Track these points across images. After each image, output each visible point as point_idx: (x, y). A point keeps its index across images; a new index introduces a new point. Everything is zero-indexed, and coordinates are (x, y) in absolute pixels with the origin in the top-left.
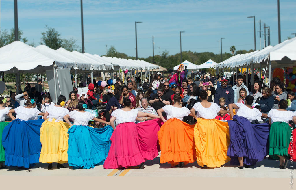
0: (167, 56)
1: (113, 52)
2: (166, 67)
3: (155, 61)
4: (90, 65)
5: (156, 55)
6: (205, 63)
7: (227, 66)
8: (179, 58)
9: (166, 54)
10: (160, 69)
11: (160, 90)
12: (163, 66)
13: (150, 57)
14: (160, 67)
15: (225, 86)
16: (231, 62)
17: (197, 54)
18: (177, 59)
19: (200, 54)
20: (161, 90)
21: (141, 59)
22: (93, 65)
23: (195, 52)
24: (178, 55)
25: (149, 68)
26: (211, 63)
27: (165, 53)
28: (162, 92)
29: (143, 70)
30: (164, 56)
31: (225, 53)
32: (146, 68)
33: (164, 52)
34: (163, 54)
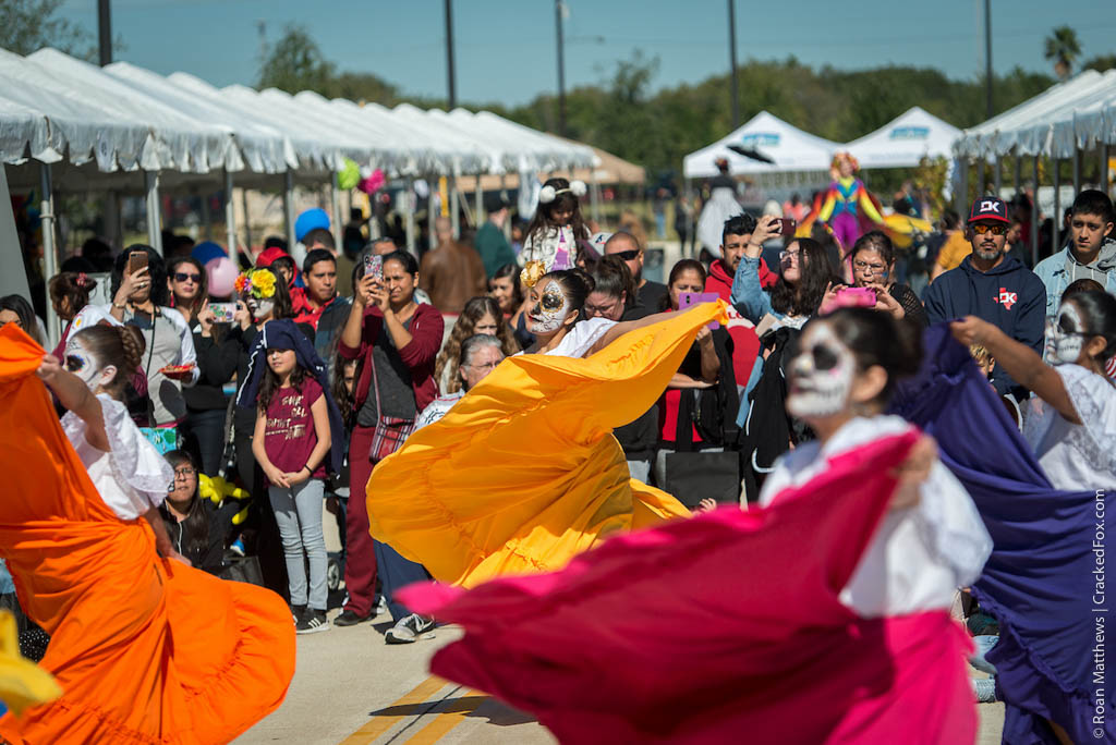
0: (651, 90)
1: (297, 67)
2: (639, 158)
3: (572, 123)
4: (141, 135)
5: (578, 91)
6: (886, 132)
7: (1014, 149)
8: (724, 98)
9: (642, 76)
10: (601, 168)
11: (602, 289)
12: (619, 153)
13: (539, 104)
14: (597, 158)
15: (992, 256)
16: (1041, 122)
17: (835, 81)
18: (711, 111)
19: (854, 78)
20: (609, 283)
21: (474, 110)
22: (158, 135)
23: (827, 69)
24: (715, 84)
25: (527, 159)
26: (922, 132)
27: (630, 74)
28: (615, 301)
29: (486, 172)
30: (626, 92)
31: (1018, 72)
32: (511, 164)
33: (624, 67)
34: (621, 78)
